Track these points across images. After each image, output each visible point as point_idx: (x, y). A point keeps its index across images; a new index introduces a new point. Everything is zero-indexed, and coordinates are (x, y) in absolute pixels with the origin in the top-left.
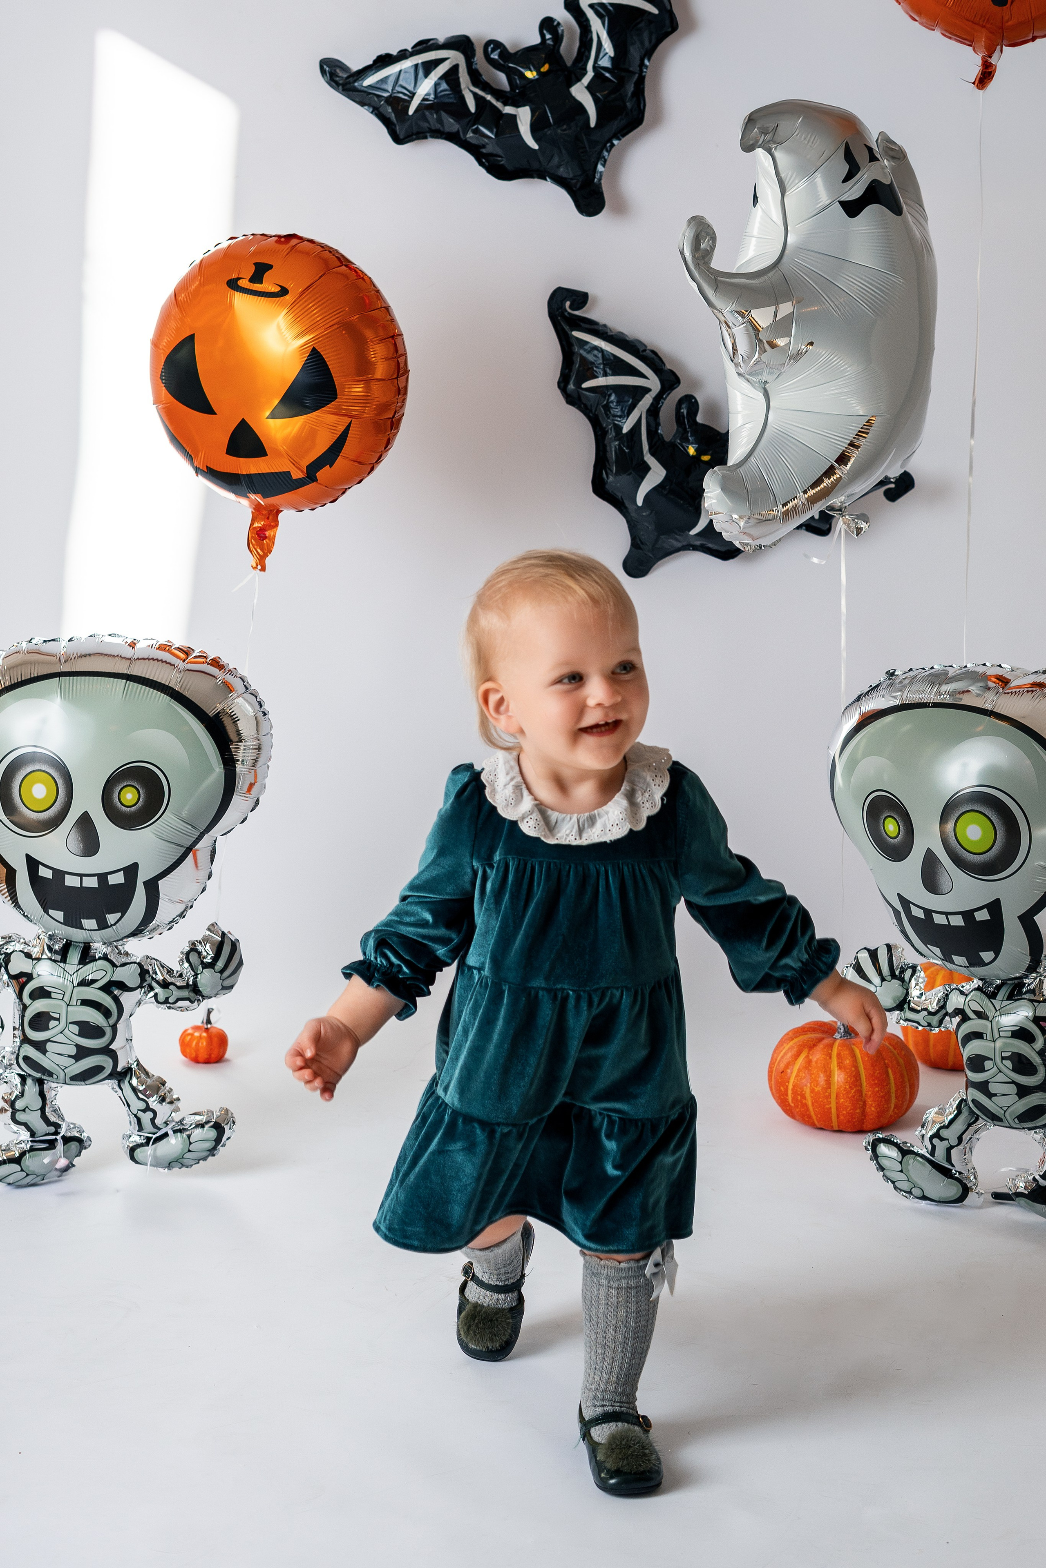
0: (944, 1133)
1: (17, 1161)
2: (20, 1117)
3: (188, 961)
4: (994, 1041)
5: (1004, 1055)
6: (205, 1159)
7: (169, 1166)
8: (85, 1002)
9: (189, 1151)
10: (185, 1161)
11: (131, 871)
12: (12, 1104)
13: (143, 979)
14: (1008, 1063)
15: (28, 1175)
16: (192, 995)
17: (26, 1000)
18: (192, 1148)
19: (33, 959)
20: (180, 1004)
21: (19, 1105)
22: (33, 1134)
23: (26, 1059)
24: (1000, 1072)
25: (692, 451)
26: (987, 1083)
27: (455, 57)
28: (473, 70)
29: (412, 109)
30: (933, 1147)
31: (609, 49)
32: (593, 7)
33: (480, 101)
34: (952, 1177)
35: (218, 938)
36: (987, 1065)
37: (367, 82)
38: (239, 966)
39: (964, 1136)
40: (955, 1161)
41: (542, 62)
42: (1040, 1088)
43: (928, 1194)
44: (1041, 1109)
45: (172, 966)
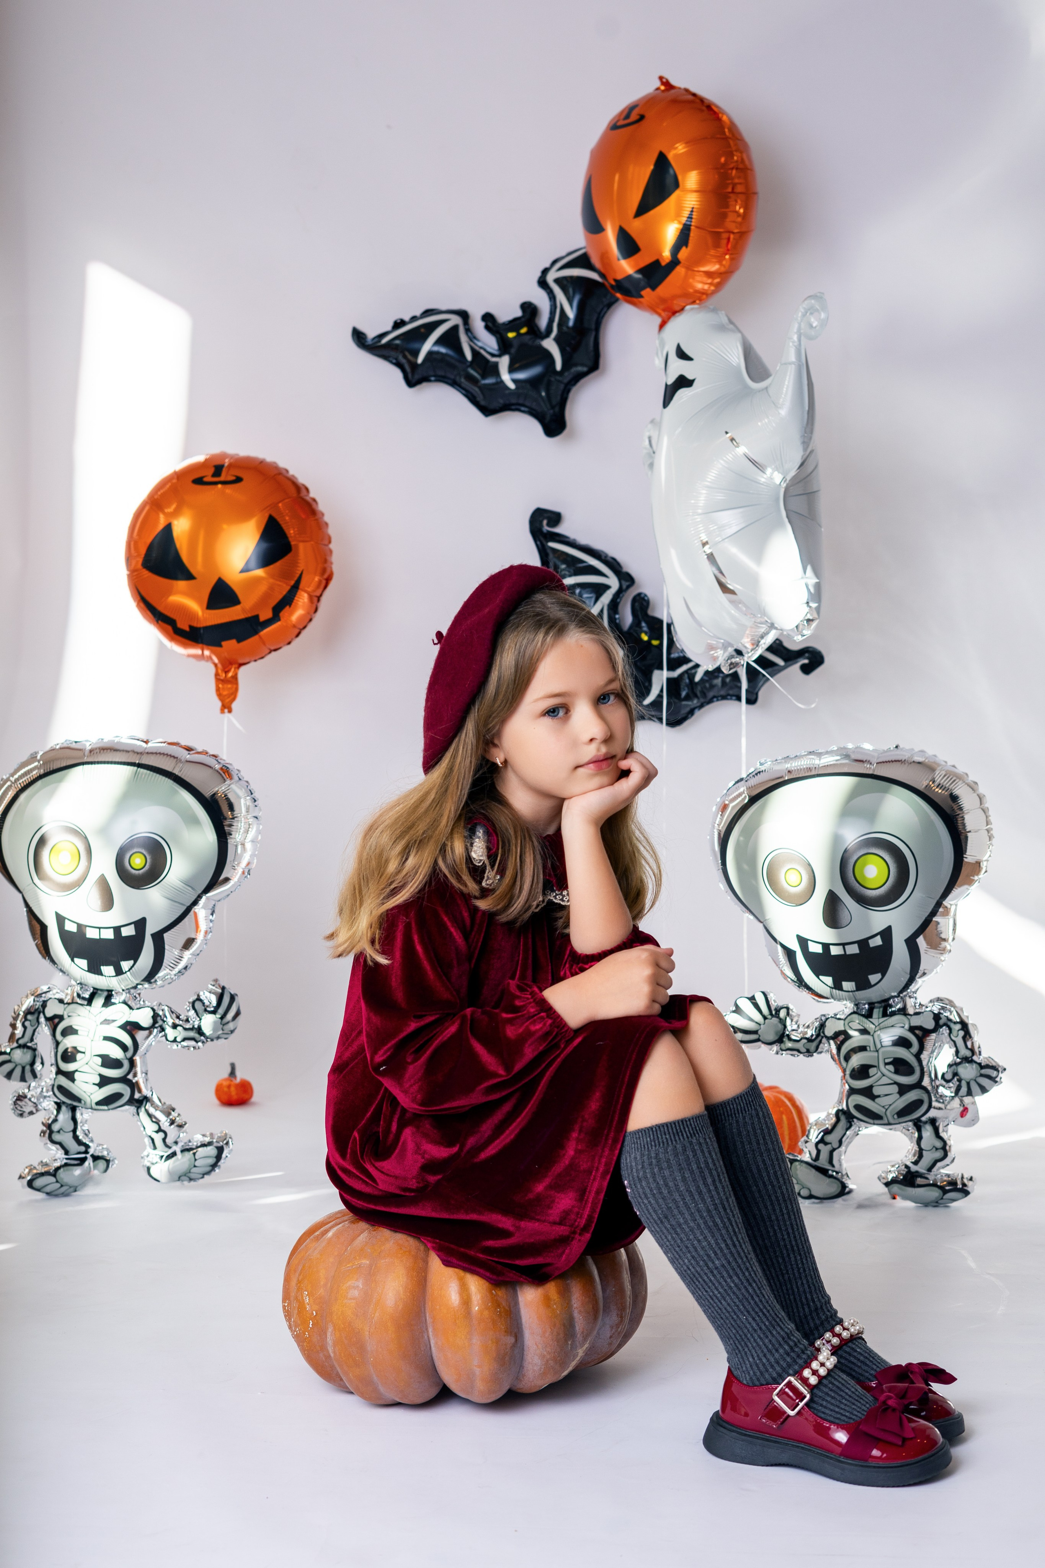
0: (828, 1138)
1: (54, 1173)
2: (56, 1137)
3: (194, 1008)
4: (877, 1051)
5: (887, 1061)
6: (208, 1173)
7: (179, 1180)
8: (107, 1039)
9: (195, 1166)
10: (192, 1176)
11: (140, 925)
12: (49, 1126)
13: (155, 1021)
14: (891, 1068)
15: (62, 1186)
16: (197, 1036)
17: (59, 1037)
18: (197, 1163)
19: (64, 1004)
20: (187, 1043)
21: (56, 1127)
22: (67, 1152)
23: (61, 1088)
24: (884, 1075)
25: (645, 638)
26: (871, 1087)
27: (456, 320)
28: (468, 330)
29: (420, 359)
30: (819, 1152)
31: (571, 314)
32: (557, 281)
33: (475, 353)
34: (831, 1176)
35: (220, 991)
36: (872, 1071)
37: (385, 341)
38: (238, 1014)
39: (844, 1140)
40: (835, 1162)
41: (522, 327)
42: (918, 1085)
43: (814, 1193)
44: (918, 1104)
45: (179, 1012)
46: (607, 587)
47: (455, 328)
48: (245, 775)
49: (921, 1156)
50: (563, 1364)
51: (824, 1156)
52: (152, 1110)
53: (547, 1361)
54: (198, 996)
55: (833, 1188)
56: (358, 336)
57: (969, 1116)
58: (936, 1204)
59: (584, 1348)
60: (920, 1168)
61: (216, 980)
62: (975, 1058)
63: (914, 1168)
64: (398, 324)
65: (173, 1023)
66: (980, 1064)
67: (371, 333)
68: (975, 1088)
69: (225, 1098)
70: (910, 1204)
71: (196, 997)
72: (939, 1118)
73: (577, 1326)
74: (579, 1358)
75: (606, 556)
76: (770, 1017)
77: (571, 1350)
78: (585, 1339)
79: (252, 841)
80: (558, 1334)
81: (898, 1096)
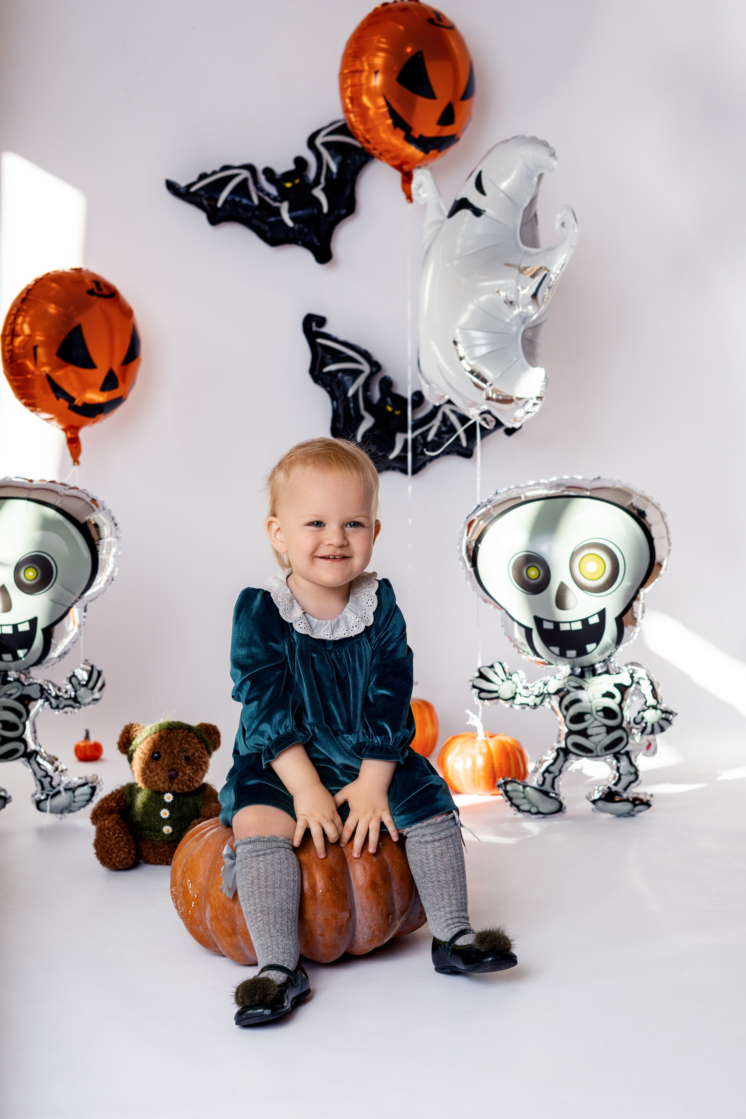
0: (551, 769)
3: (71, 682)
7: (61, 812)
8: (6, 708)
9: (74, 802)
10: (72, 809)
11: (33, 622)
13: (42, 694)
18: (76, 799)
20: (66, 709)
25: (390, 409)
26: (585, 729)
27: (245, 174)
28: (256, 182)
29: (220, 204)
30: (545, 779)
31: (334, 168)
32: (325, 144)
33: (260, 199)
34: (552, 798)
35: (89, 668)
36: (587, 717)
37: (193, 189)
38: (103, 685)
39: (563, 769)
40: (556, 786)
41: (295, 179)
42: (620, 727)
43: (542, 810)
44: (619, 740)
45: (60, 685)
46: (361, 372)
47: (245, 181)
48: (108, 505)
49: (620, 779)
50: (385, 933)
51: (548, 782)
52: (41, 761)
53: (374, 931)
54: (74, 673)
55: (553, 806)
56: (171, 186)
57: (652, 748)
58: (629, 814)
59: (401, 921)
60: (619, 788)
61: (86, 661)
62: (658, 706)
63: (614, 789)
64: (203, 176)
65: (56, 694)
66: (661, 710)
67: (182, 182)
68: (657, 728)
69: (81, 756)
70: (608, 816)
71: (72, 674)
72: (631, 751)
73: (396, 904)
74: (397, 928)
75: (360, 348)
76: (506, 680)
77: (392, 922)
78: (402, 914)
79: (113, 556)
80: (382, 910)
81: (605, 735)
